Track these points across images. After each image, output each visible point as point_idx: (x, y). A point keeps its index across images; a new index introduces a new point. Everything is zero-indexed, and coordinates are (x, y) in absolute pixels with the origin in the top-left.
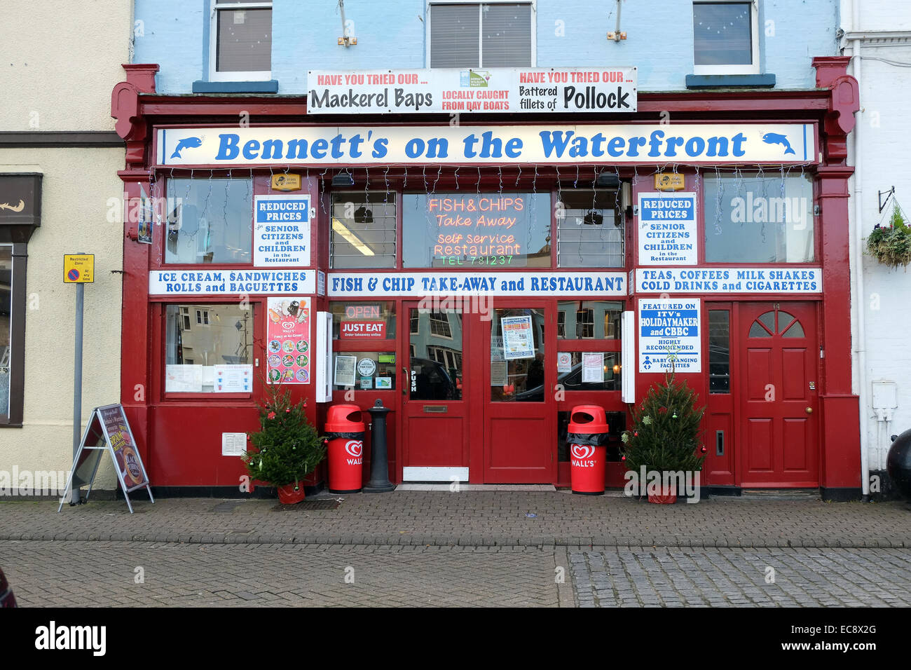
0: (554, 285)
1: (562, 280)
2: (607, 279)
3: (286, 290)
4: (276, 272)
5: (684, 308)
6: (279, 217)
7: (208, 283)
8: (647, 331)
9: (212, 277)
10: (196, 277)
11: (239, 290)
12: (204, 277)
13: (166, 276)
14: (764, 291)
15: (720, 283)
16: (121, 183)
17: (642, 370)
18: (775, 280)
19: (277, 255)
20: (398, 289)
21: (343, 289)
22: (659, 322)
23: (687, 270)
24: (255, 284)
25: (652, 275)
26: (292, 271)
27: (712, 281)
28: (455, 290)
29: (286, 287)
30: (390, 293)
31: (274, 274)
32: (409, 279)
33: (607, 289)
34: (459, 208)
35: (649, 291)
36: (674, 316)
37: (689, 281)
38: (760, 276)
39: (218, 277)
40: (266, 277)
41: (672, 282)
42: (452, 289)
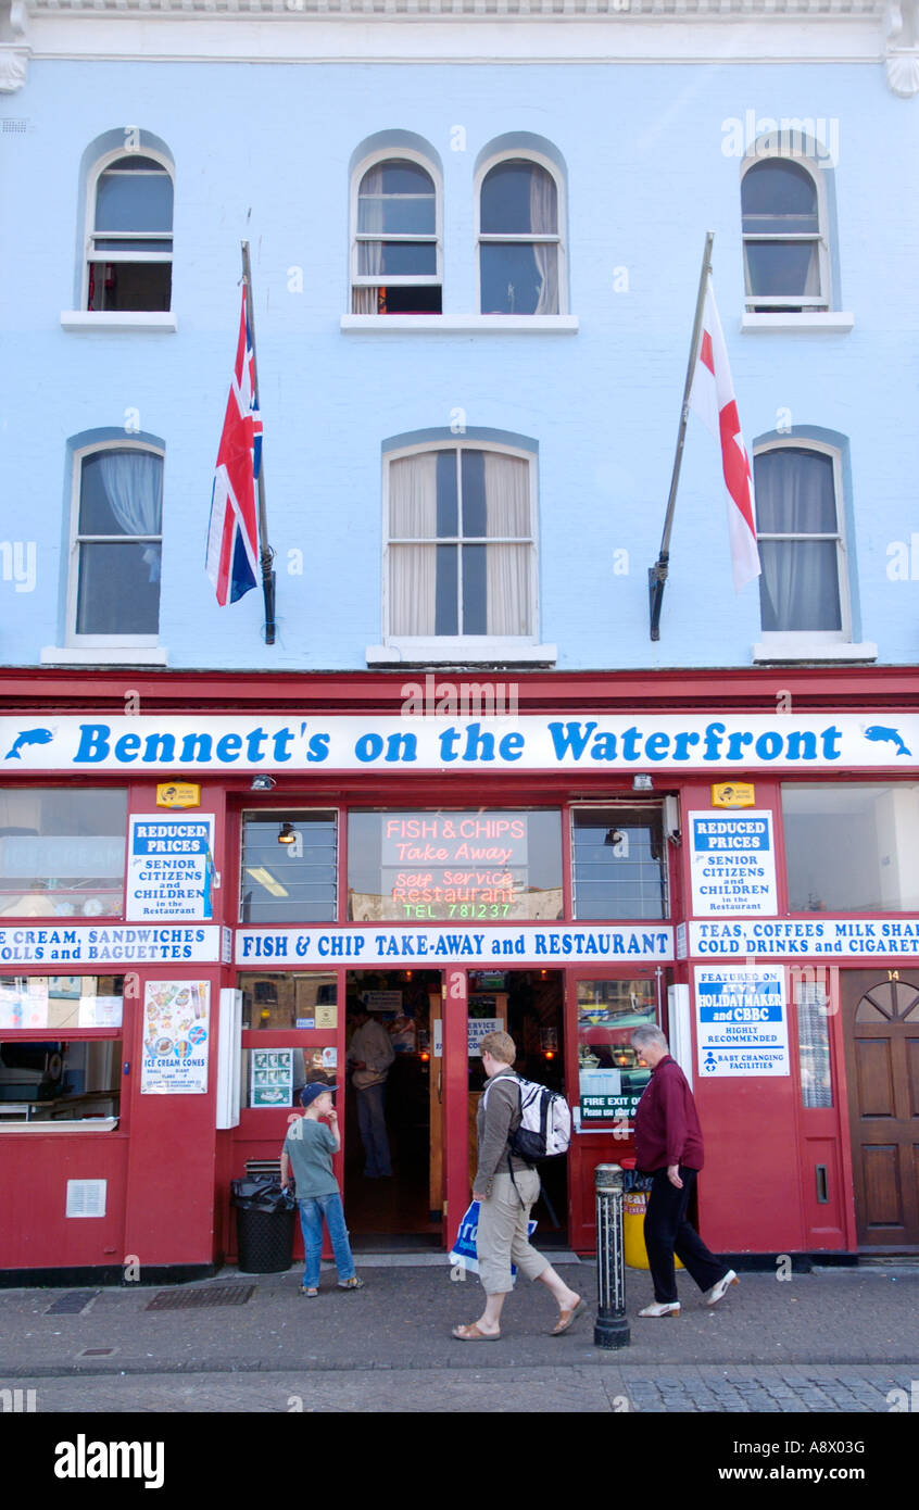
0: (568, 945)
1: (580, 937)
2: (644, 936)
3: (174, 956)
4: (160, 929)
5: (761, 980)
6: (166, 846)
7: (55, 946)
8: (708, 1014)
9: (62, 937)
10: (36, 937)
11: (101, 957)
12: (49, 937)
14: (874, 954)
15: (812, 942)
17: (703, 1072)
18: (890, 937)
19: (163, 904)
20: (340, 953)
21: (258, 954)
22: (725, 1000)
23: (763, 923)
24: (127, 948)
25: (713, 931)
26: (183, 928)
27: (800, 939)
28: (425, 953)
29: (174, 952)
30: (329, 959)
31: (156, 932)
32: (357, 938)
33: (645, 951)
34: (429, 833)
35: (709, 954)
36: (747, 991)
37: (767, 939)
38: (869, 931)
39: (70, 937)
40: (144, 936)
41: (742, 941)
42: (420, 952)
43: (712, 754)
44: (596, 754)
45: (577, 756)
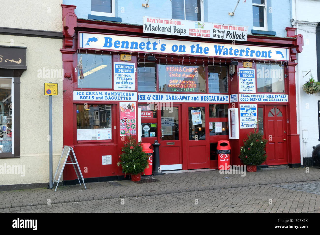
0: (208, 98)
1: (210, 97)
2: (223, 97)
3: (127, 99)
4: (123, 92)
5: (252, 107)
6: (123, 71)
7: (97, 96)
8: (242, 115)
9: (98, 94)
10: (92, 94)
11: (109, 99)
12: (95, 94)
13: (80, 93)
14: (273, 102)
15: (262, 99)
16: (61, 54)
17: (241, 128)
18: (276, 98)
19: (123, 86)
20: (158, 100)
21: (138, 99)
22: (246, 112)
23: (253, 94)
24: (115, 97)
25: (243, 96)
26: (129, 92)
27: (260, 98)
28: (177, 100)
29: (127, 98)
30: (155, 101)
31: (122, 93)
32: (161, 96)
33: (223, 100)
34: (176, 70)
35: (242, 101)
36: (250, 110)
37: (254, 98)
38: (273, 97)
39: (101, 94)
40: (119, 94)
41: (249, 98)
42: (176, 100)
43: (247, 55)
44: (224, 54)
45: (220, 54)
